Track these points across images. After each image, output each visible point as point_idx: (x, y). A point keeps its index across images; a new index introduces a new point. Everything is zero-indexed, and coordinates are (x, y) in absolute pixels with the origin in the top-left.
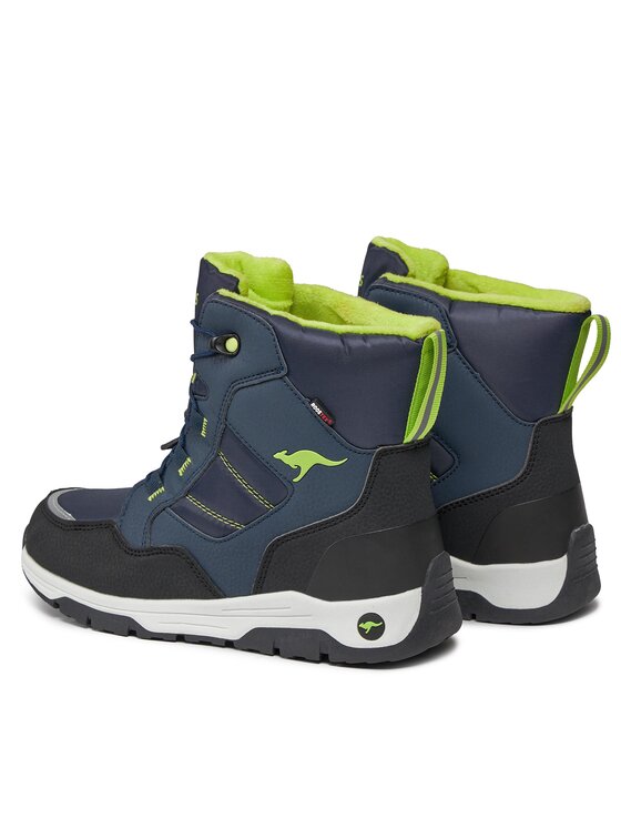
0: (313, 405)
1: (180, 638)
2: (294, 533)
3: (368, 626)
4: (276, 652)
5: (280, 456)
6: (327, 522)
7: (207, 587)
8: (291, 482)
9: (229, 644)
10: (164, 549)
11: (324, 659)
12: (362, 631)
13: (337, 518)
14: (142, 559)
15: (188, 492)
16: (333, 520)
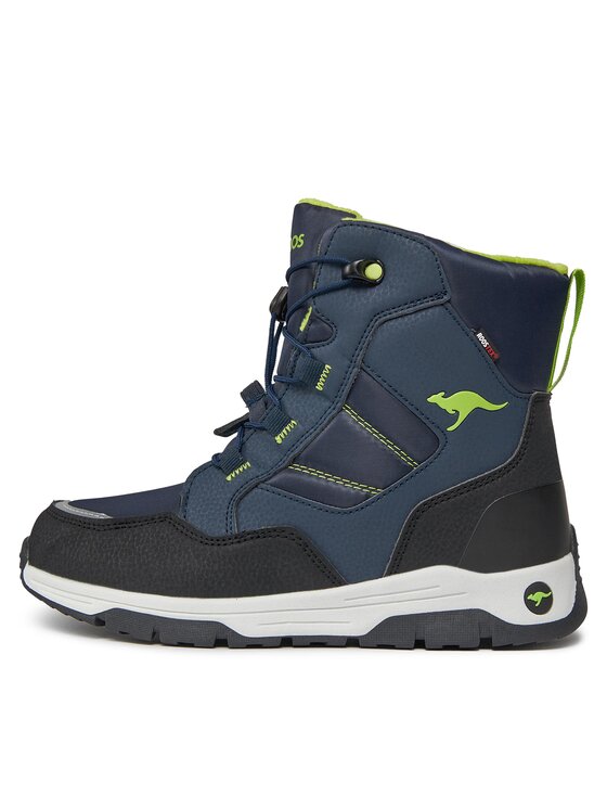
0: (480, 335)
1: (287, 642)
2: (445, 495)
3: (538, 597)
4: (420, 644)
5: (436, 398)
6: (483, 479)
7: (324, 573)
8: (444, 432)
9: (352, 642)
10: (263, 531)
11: (486, 644)
12: (530, 605)
13: (495, 473)
14: (230, 548)
15: (295, 460)
16: (489, 476)
